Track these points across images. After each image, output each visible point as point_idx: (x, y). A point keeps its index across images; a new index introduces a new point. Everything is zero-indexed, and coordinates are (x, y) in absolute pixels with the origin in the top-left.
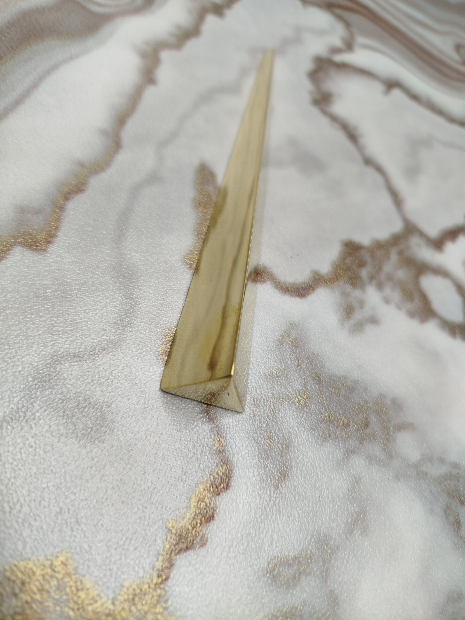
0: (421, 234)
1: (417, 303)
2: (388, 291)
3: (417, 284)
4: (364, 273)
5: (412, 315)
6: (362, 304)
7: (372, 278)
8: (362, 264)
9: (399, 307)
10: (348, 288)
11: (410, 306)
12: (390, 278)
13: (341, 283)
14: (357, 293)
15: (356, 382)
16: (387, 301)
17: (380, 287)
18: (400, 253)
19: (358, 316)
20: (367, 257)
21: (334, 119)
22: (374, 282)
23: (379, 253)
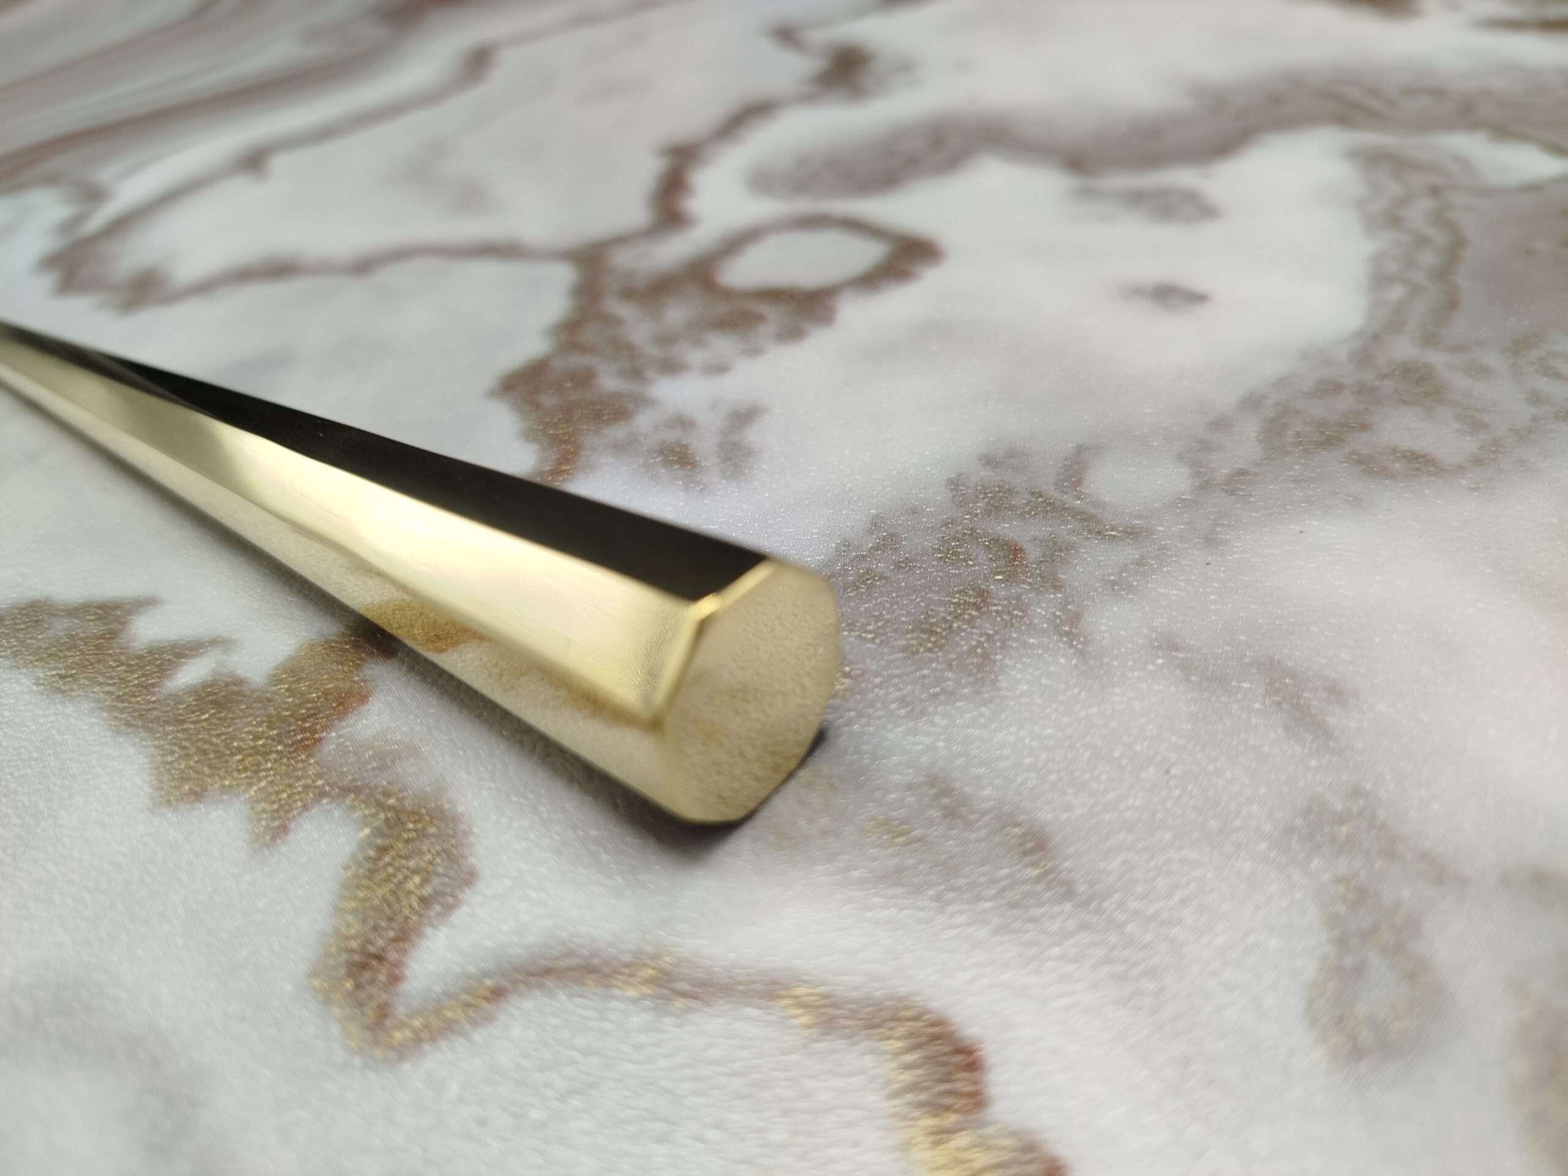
0: (621, 240)
1: (773, 314)
2: (695, 356)
3: (728, 294)
4: (609, 381)
5: (792, 334)
6: (683, 422)
7: (636, 373)
8: (584, 379)
9: (755, 351)
10: (617, 432)
11: (767, 329)
12: (666, 340)
13: (590, 440)
14: (644, 421)
15: (876, 523)
16: (720, 369)
17: (672, 367)
18: (628, 294)
19: (704, 445)
20: (577, 361)
21: (204, 288)
22: (650, 373)
23: (589, 334)
